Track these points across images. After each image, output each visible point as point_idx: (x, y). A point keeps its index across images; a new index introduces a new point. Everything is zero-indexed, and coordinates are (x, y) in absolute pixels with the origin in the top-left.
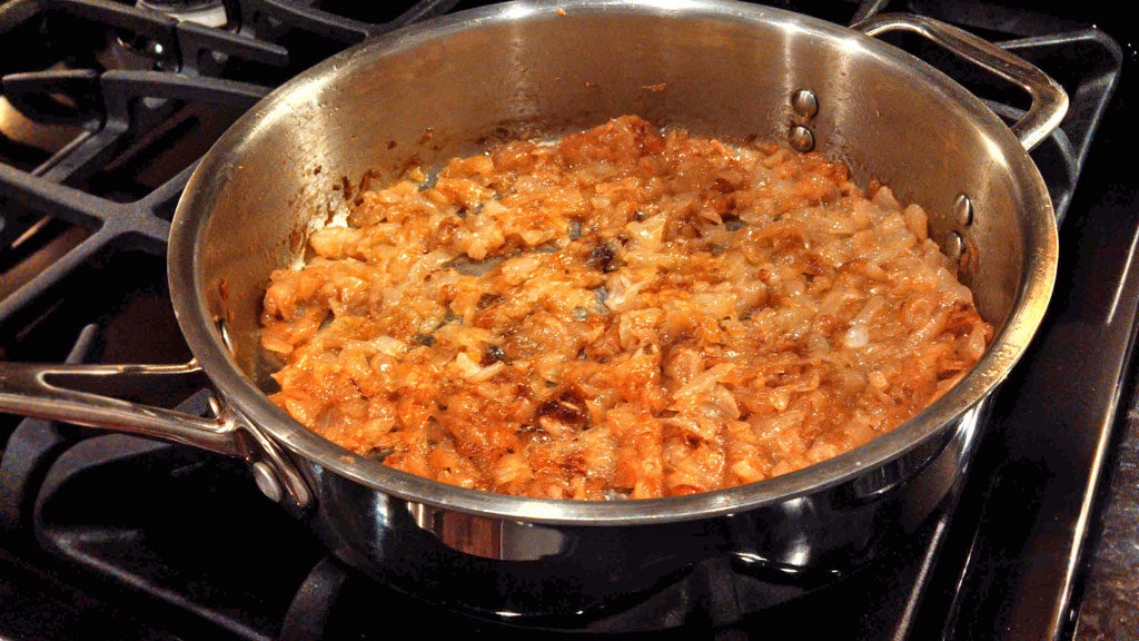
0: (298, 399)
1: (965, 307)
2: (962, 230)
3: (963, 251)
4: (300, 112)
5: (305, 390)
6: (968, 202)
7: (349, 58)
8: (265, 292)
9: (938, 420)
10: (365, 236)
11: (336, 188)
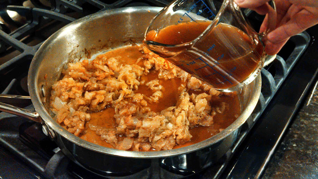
9: (212, 141)
11: (83, 51)
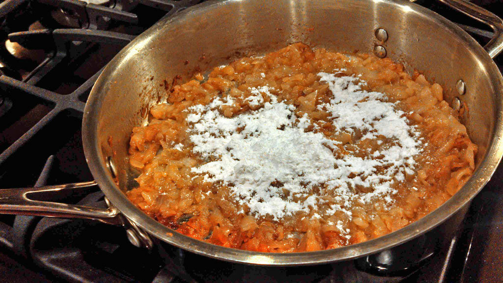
0: (147, 191)
1: (463, 136)
2: (460, 97)
3: (461, 107)
4: (143, 52)
5: (150, 187)
6: (463, 83)
7: (164, 25)
8: (130, 138)
10: (176, 108)
11: (161, 85)
